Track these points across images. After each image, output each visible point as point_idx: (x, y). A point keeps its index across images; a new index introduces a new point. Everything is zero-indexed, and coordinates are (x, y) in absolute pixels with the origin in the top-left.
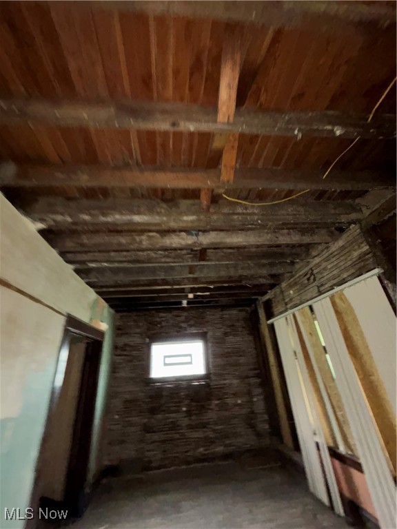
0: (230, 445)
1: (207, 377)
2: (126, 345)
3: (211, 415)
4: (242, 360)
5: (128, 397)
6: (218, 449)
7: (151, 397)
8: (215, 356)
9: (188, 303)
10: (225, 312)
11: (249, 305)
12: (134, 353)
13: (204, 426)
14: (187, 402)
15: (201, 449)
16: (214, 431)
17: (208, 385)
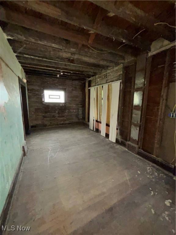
0: (71, 121)
1: (65, 103)
2: (32, 89)
3: (66, 114)
4: (77, 99)
5: (36, 107)
6: (67, 122)
7: (45, 108)
8: (68, 97)
9: (60, 76)
10: (73, 82)
11: (83, 81)
12: (37, 93)
13: (63, 116)
14: (58, 110)
15: (62, 122)
16: (66, 118)
17: (65, 106)
